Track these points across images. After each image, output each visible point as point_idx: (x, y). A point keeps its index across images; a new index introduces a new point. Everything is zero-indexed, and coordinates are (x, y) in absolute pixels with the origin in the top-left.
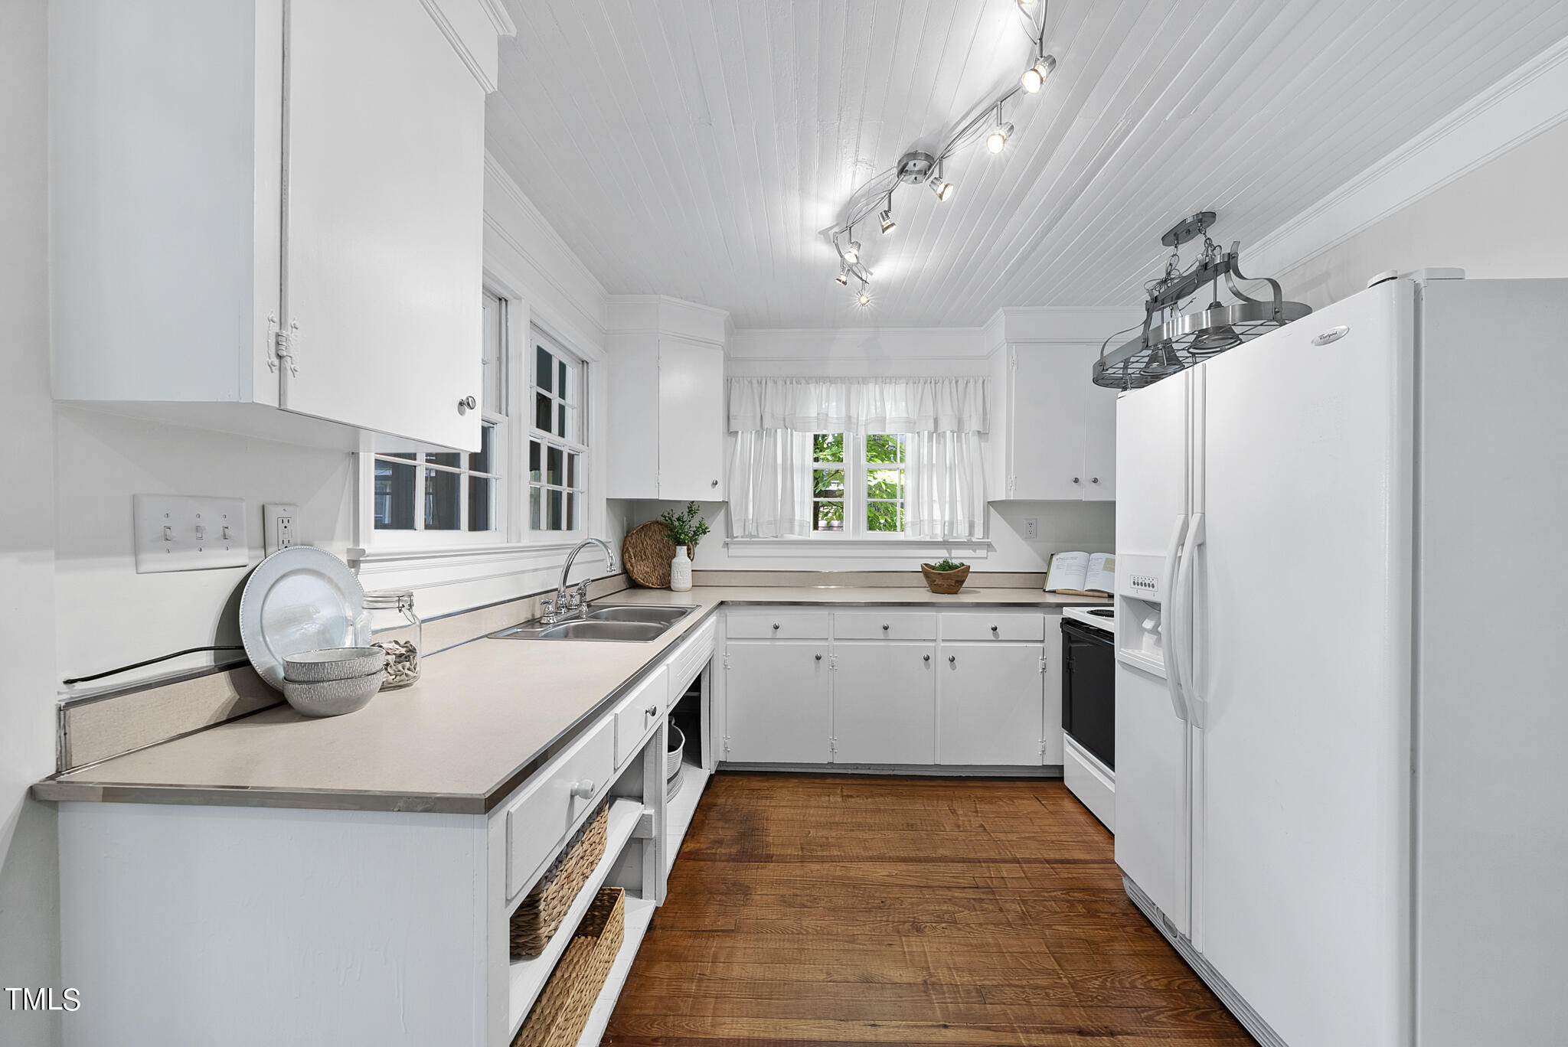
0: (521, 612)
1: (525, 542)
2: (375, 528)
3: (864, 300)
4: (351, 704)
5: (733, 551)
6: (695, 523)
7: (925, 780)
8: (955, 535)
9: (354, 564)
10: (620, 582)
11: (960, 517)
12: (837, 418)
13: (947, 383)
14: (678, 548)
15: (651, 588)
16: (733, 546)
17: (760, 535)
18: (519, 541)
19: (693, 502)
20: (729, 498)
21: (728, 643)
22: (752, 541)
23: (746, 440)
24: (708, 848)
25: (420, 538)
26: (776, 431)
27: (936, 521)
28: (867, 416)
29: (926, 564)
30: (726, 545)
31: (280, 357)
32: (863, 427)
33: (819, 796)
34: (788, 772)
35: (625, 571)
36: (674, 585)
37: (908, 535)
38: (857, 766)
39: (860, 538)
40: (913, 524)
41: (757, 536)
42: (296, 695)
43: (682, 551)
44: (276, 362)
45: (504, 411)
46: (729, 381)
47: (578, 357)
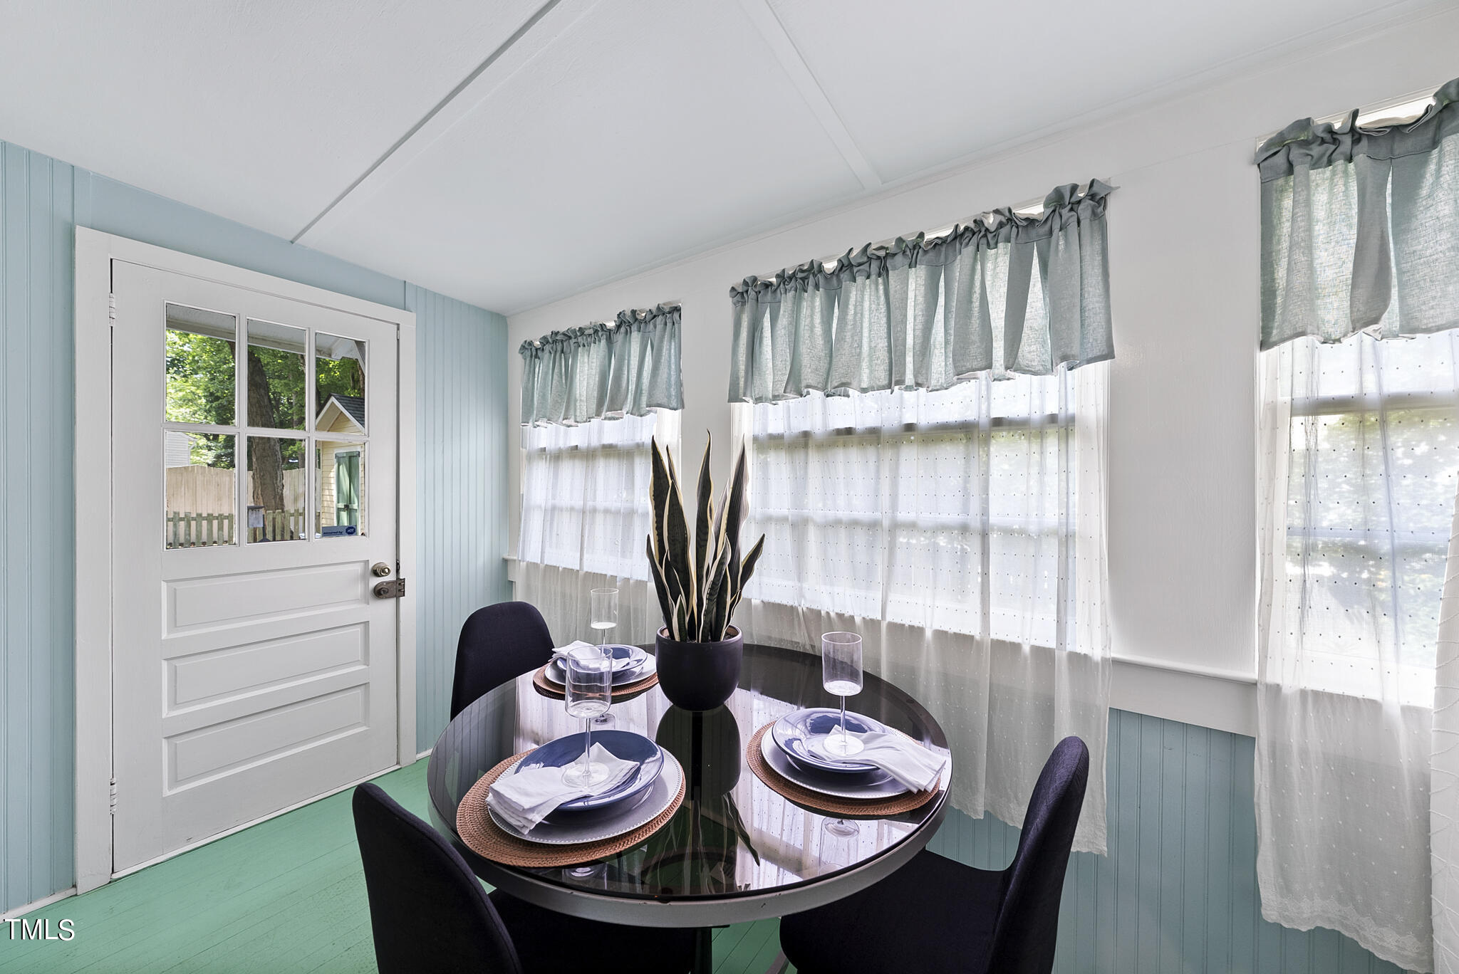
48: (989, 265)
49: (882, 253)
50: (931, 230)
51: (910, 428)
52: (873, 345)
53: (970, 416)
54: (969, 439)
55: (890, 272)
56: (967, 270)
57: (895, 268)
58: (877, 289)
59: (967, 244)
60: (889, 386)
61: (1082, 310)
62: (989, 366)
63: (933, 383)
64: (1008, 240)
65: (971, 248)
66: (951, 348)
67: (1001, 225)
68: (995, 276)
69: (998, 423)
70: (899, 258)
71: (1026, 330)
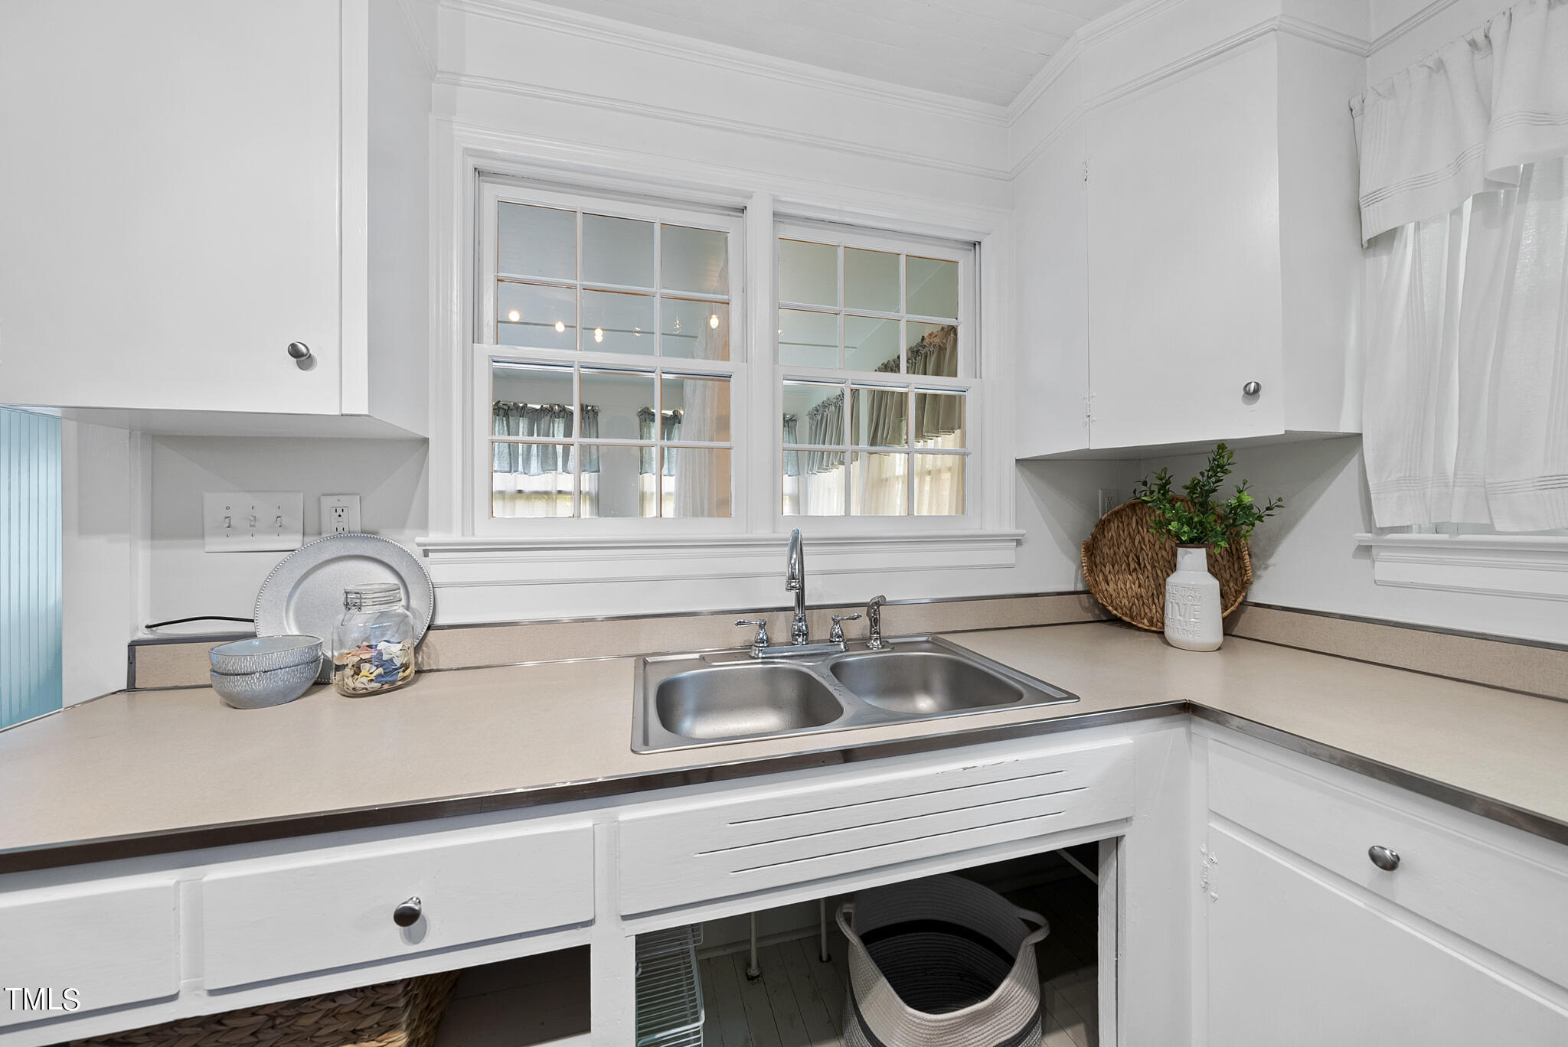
5: (1386, 568)
6: (1229, 494)
9: (426, 552)
10: (1075, 609)
14: (1179, 550)
16: (1383, 554)
17: (1499, 525)
20: (1360, 428)
23: (1431, 258)
30: (1365, 550)
35: (1088, 590)
41: (1487, 530)
43: (1193, 565)
47: (956, 241)
48: (556, 425)
49: (506, 408)
50: (530, 403)
51: (520, 491)
52: (501, 450)
53: (549, 489)
54: (504, 499)
55: (510, 417)
56: (547, 427)
57: (512, 416)
58: (503, 423)
59: (547, 415)
60: (510, 472)
61: (590, 453)
62: (556, 470)
63: (532, 472)
64: (563, 417)
65: (548, 417)
66: (540, 458)
67: (561, 411)
68: (558, 431)
69: (560, 492)
70: (514, 412)
71: (570, 456)
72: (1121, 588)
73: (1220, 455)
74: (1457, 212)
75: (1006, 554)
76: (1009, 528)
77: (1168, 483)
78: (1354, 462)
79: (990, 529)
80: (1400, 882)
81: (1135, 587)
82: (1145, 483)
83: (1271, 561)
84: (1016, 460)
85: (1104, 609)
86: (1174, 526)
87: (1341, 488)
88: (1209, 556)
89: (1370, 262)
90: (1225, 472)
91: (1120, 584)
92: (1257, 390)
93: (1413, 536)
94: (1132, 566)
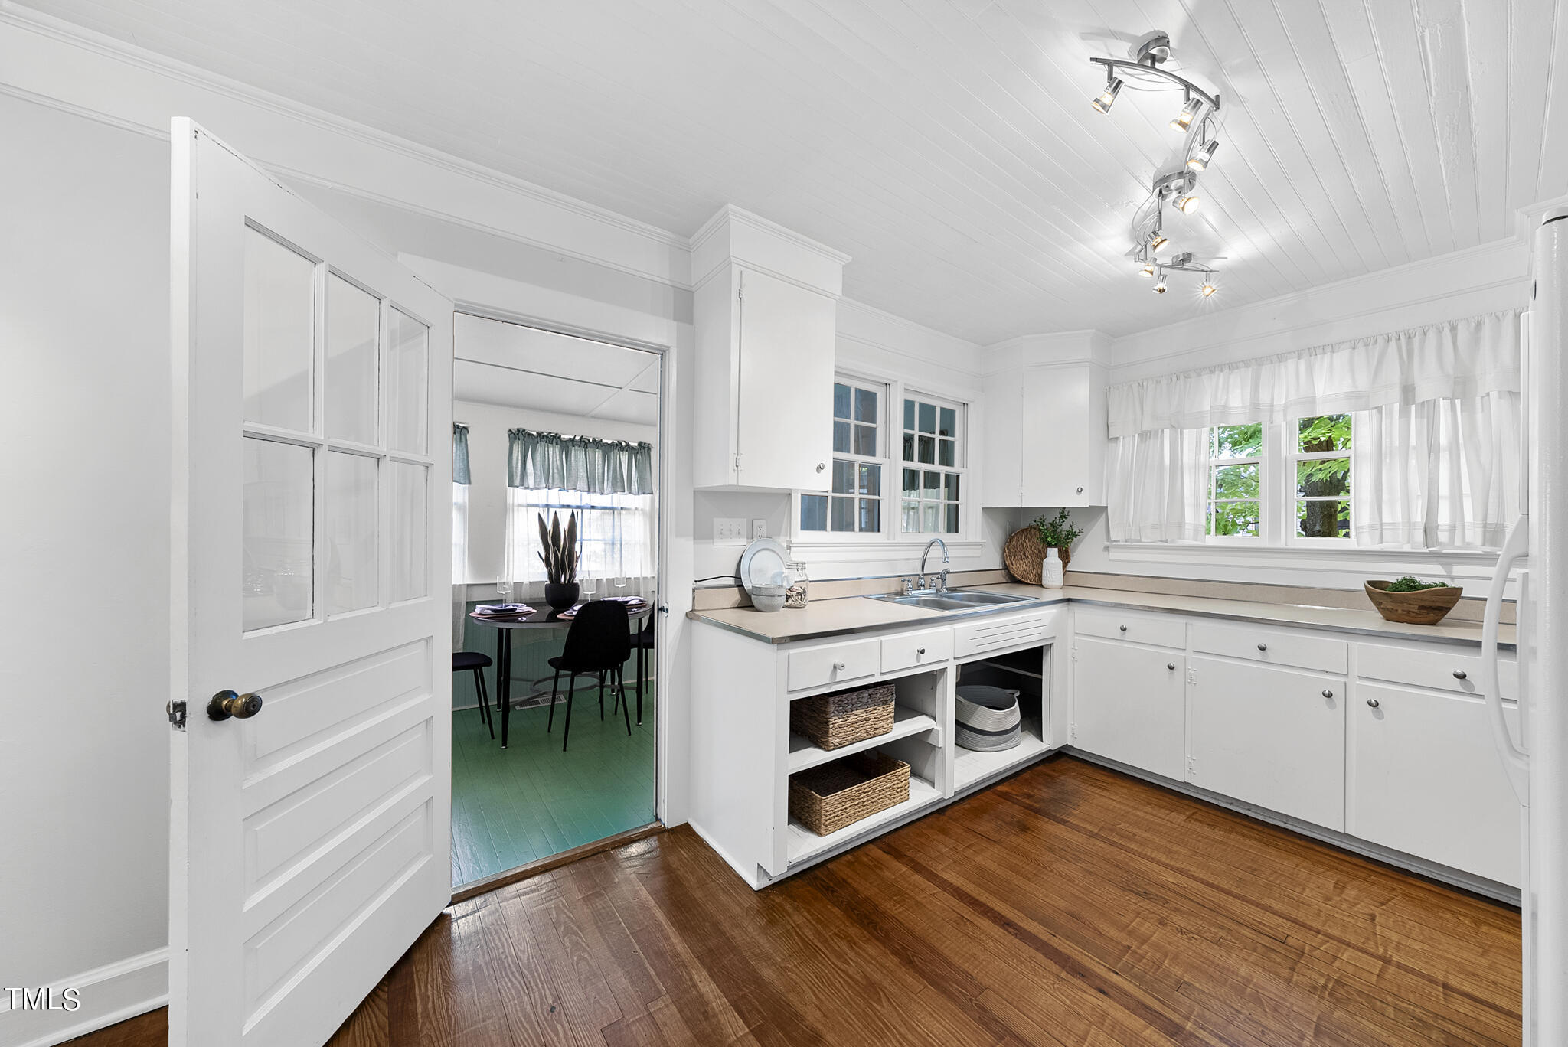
0: (895, 586)
1: (899, 540)
2: (802, 529)
3: (1208, 291)
4: (771, 609)
5: (1114, 555)
6: (1066, 527)
7: (1342, 853)
8: (1458, 543)
9: (789, 547)
10: (1000, 576)
11: (1469, 517)
12: (1242, 408)
13: (1432, 335)
14: (1049, 549)
15: (1029, 584)
16: (1113, 550)
17: (1143, 540)
18: (894, 539)
19: (1064, 508)
20: (1107, 504)
21: (1076, 637)
22: (1133, 545)
23: (1127, 447)
24: (1016, 795)
25: (828, 536)
26: (1163, 431)
27: (1415, 524)
28: (1286, 399)
29: (1369, 582)
30: (1106, 549)
31: (737, 466)
32: (1282, 413)
33: (1160, 807)
34: (1143, 780)
35: (1006, 568)
36: (1044, 583)
37: (1368, 543)
38: (1232, 801)
39: (1281, 544)
40: (1372, 528)
41: (1140, 541)
42: (755, 600)
43: (1053, 553)
44: (736, 468)
45: (887, 456)
46: (1108, 390)
47: (958, 402)
48: (621, 456)
56: (615, 456)
58: (583, 453)
59: (614, 448)
64: (627, 451)
65: (616, 450)
67: (625, 446)
68: (623, 460)
72: (1019, 567)
73: (1063, 513)
74: (1134, 436)
75: (977, 552)
76: (979, 540)
77: (1044, 521)
78: (1104, 515)
79: (971, 539)
80: (1128, 635)
81: (1024, 566)
82: (1035, 521)
83: (1075, 554)
84: (983, 508)
85: (1013, 576)
86: (1049, 539)
87: (1100, 524)
88: (1059, 551)
89: (1110, 445)
90: (1066, 518)
91: (1018, 565)
92: (1081, 491)
93: (1120, 543)
94: (1023, 556)
